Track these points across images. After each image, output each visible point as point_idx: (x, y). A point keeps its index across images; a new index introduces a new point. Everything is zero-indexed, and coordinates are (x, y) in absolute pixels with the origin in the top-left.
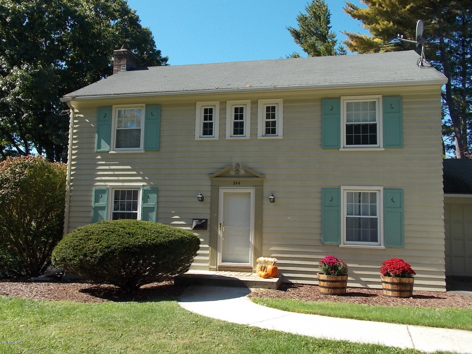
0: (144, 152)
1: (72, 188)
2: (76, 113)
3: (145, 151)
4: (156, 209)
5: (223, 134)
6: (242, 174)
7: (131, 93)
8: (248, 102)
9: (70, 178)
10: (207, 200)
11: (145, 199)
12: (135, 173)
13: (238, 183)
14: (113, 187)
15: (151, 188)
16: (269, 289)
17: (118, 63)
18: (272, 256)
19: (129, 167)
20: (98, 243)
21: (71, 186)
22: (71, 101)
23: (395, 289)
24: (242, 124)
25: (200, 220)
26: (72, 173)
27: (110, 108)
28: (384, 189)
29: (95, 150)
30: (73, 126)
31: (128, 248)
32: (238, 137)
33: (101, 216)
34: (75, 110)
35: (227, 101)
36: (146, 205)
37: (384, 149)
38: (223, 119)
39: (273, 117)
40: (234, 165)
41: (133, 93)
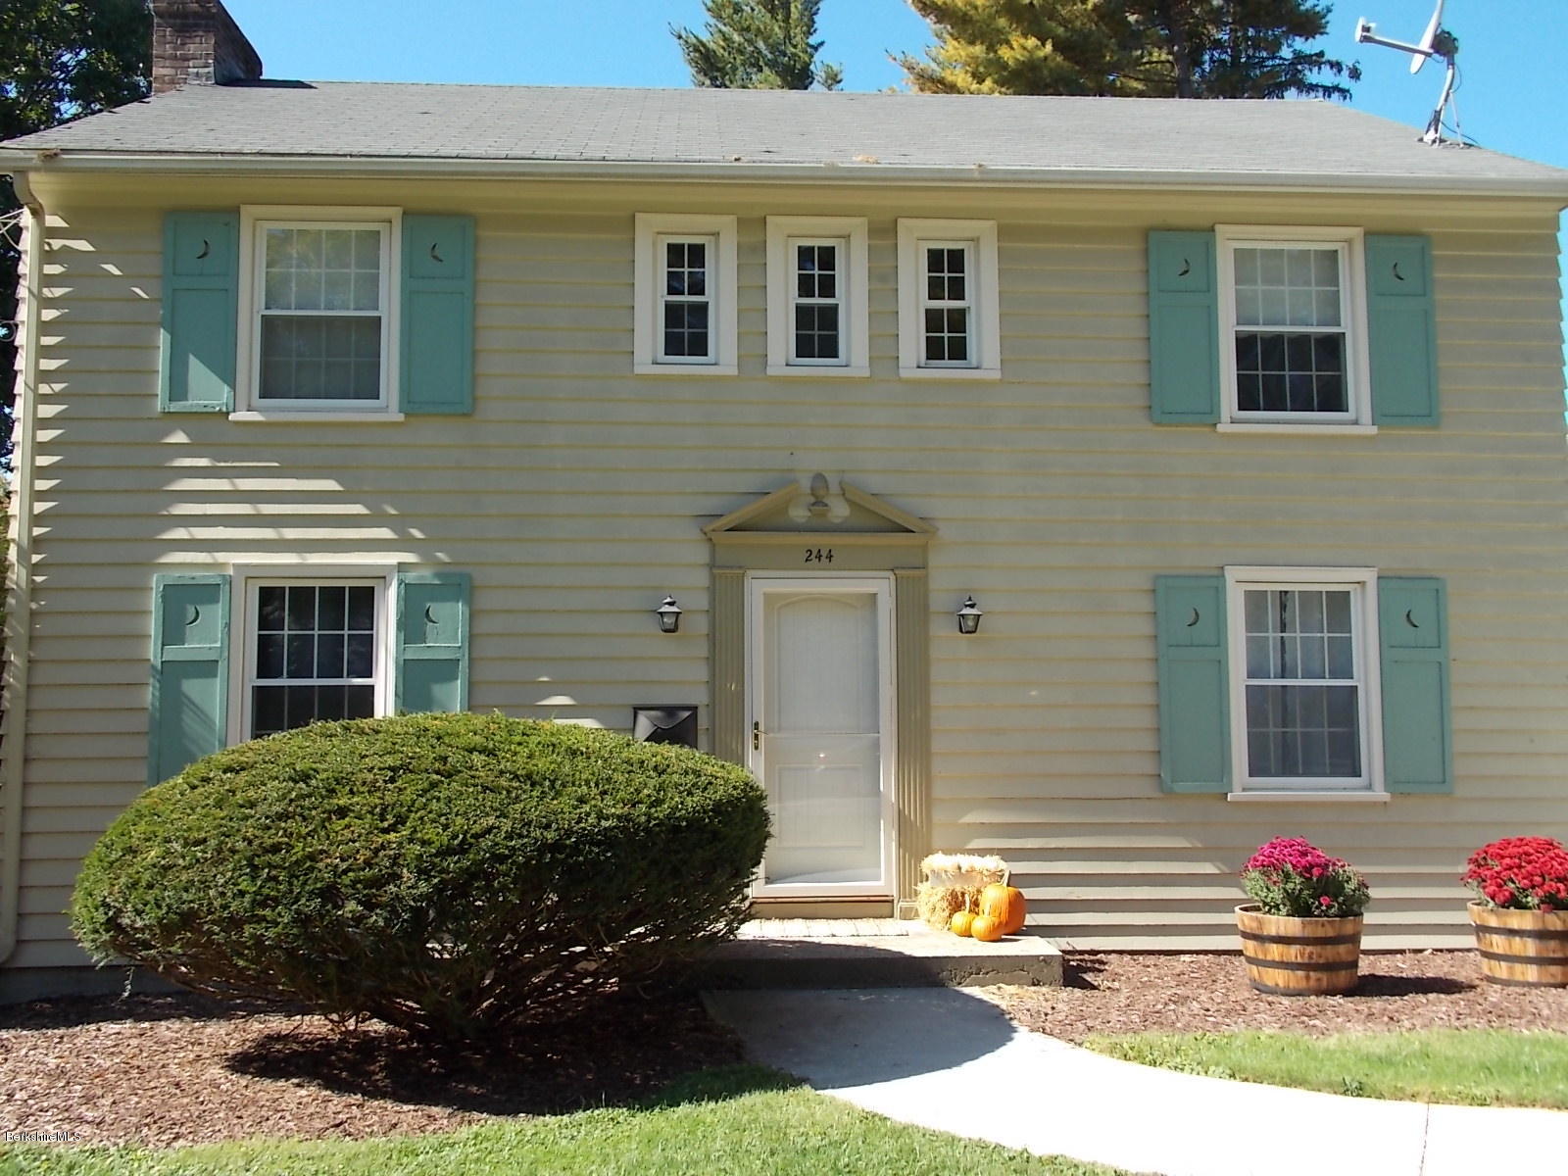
0: (401, 417)
1: (39, 579)
2: (53, 233)
3: (407, 415)
4: (463, 665)
5: (753, 351)
6: (837, 521)
7: (345, 155)
8: (858, 226)
9: (30, 531)
10: (698, 625)
11: (412, 626)
12: (358, 509)
13: (824, 553)
14: (249, 573)
15: (437, 575)
16: (1034, 985)
17: (176, 49)
18: (970, 846)
19: (331, 485)
20: (392, 828)
21: (35, 569)
22: (37, 169)
23: (1551, 955)
24: (829, 317)
25: (670, 711)
26: (40, 507)
27: (228, 216)
28: (1379, 578)
29: (159, 405)
30: (40, 291)
31: (556, 847)
32: (817, 368)
33: (197, 701)
34: (47, 217)
35: (769, 219)
36: (414, 652)
37: (1374, 430)
38: (753, 291)
39: (957, 290)
40: (805, 484)
41: (351, 156)
